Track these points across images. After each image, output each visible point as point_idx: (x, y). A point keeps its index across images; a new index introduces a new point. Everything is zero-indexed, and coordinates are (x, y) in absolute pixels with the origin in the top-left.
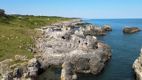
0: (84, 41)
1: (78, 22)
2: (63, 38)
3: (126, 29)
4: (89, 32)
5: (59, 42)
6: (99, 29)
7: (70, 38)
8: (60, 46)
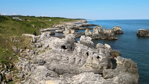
0: (94, 54)
1: (83, 23)
2: (64, 47)
3: (142, 32)
4: (97, 36)
5: (57, 54)
6: (109, 32)
7: (74, 47)
8: (58, 61)
